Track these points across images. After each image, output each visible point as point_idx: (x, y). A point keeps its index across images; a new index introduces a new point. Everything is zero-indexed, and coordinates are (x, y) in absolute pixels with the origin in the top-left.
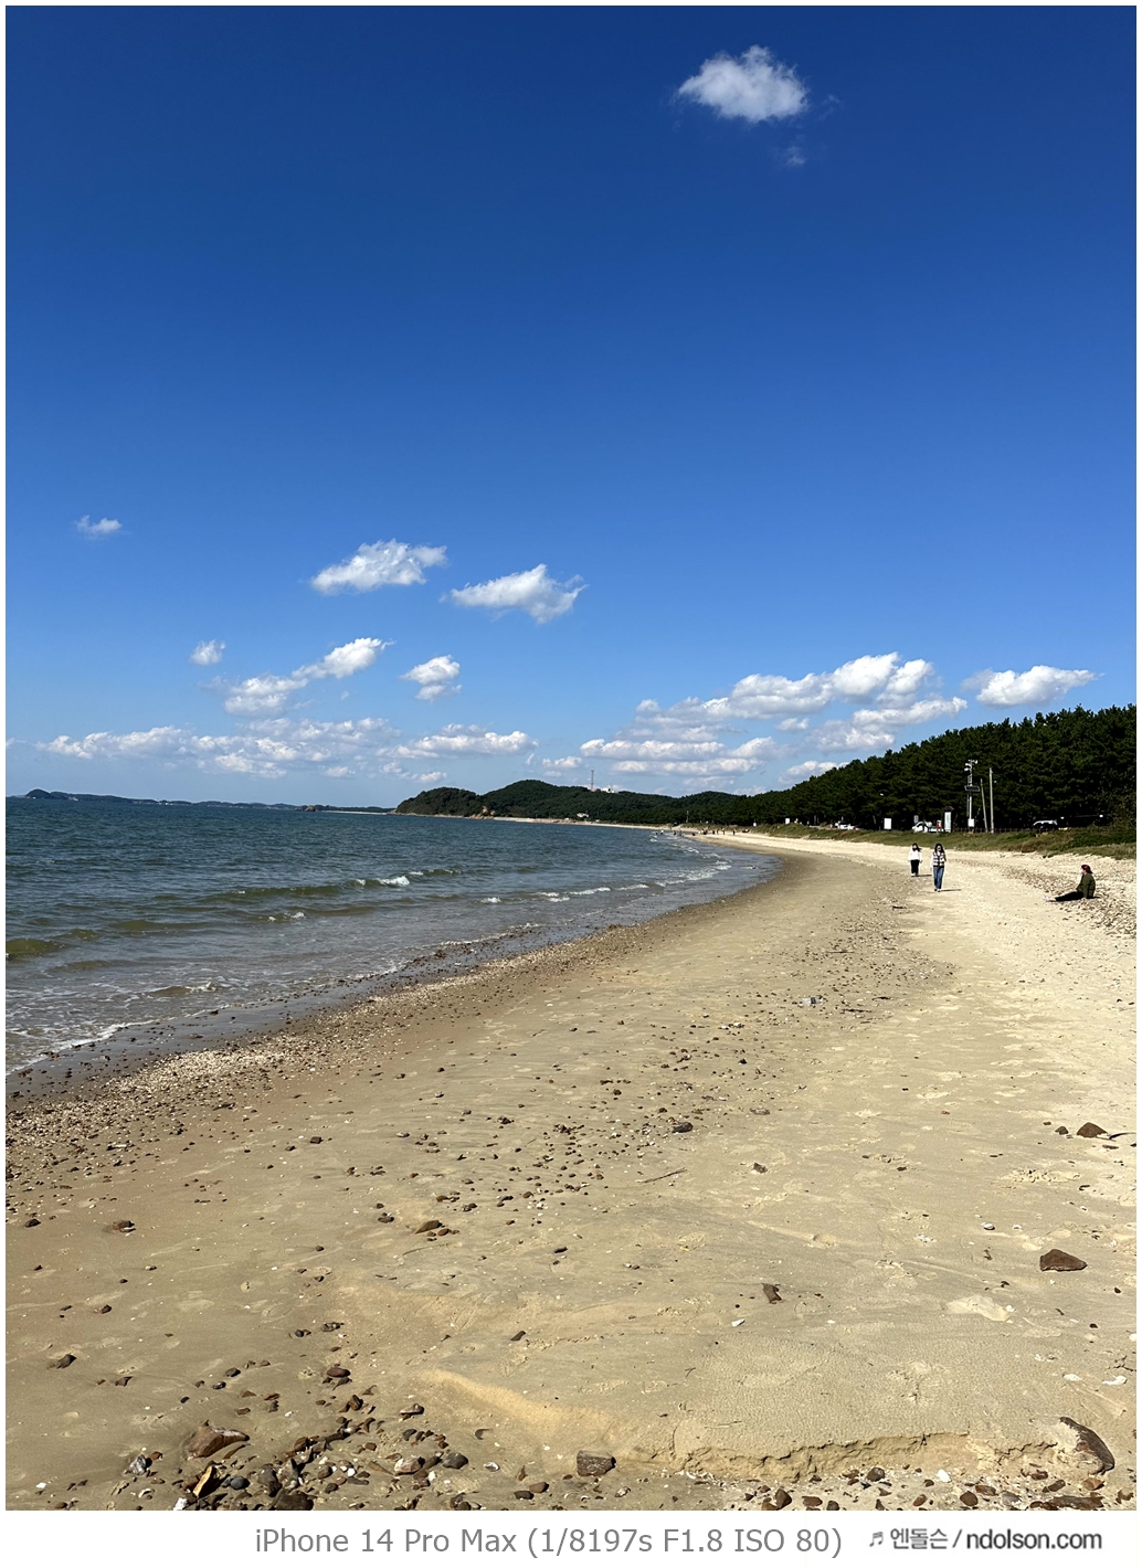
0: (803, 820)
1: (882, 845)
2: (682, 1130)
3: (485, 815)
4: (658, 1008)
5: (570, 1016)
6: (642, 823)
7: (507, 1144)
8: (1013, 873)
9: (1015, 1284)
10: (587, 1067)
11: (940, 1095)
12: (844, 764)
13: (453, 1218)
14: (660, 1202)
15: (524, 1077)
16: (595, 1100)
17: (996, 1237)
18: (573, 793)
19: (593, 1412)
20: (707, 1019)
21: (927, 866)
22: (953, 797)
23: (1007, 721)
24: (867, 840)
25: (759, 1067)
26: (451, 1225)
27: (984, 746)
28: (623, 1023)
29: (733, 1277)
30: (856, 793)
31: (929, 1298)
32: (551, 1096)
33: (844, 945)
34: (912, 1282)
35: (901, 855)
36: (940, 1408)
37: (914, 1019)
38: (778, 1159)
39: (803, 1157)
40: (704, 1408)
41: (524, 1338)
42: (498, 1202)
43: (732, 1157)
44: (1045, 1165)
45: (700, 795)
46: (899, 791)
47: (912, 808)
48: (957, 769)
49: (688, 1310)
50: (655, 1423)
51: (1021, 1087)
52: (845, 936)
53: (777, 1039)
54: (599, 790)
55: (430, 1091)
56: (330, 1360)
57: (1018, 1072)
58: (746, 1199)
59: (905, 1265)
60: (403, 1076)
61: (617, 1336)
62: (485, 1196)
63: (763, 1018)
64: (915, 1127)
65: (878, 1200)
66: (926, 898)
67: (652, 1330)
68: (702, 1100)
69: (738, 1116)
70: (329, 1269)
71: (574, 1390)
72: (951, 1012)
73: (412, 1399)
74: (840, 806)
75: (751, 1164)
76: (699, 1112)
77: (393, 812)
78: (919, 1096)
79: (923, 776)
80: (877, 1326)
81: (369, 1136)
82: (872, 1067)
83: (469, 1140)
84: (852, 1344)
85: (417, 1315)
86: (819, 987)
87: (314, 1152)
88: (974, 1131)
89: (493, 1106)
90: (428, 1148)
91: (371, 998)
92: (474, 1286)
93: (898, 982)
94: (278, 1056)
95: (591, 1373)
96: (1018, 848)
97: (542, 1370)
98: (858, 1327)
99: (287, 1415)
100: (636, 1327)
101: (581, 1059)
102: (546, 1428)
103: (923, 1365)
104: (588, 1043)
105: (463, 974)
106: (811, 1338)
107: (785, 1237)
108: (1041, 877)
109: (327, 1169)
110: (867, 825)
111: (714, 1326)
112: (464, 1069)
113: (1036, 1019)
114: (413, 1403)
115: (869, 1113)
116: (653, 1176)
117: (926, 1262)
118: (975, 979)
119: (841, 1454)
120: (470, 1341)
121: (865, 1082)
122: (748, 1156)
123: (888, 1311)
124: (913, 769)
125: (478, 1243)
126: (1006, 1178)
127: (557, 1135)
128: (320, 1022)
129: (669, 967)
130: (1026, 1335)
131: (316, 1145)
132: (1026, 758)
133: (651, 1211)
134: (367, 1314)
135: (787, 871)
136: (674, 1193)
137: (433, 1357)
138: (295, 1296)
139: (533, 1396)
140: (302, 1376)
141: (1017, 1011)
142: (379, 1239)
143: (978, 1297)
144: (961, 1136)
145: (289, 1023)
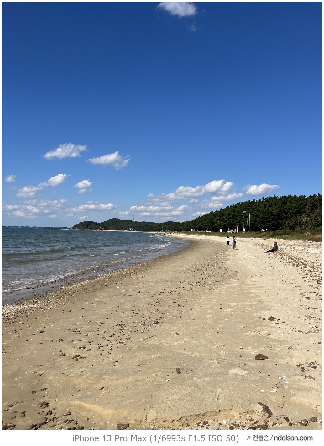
0: (196, 229)
1: (219, 237)
2: (155, 324)
3: (100, 229)
4: (151, 287)
5: (124, 291)
6: (149, 231)
7: (102, 331)
8: (255, 244)
9: (248, 364)
10: (128, 306)
11: (230, 310)
12: (208, 213)
13: (84, 354)
14: (147, 345)
15: (108, 310)
16: (130, 316)
17: (244, 351)
18: (128, 222)
19: (123, 410)
20: (165, 290)
21: (231, 243)
22: (239, 222)
23: (254, 200)
24: (215, 235)
25: (179, 304)
26: (83, 356)
27: (248, 207)
28: (140, 292)
29: (167, 367)
30: (212, 221)
31: (224, 369)
32: (116, 315)
33: (206, 266)
34: (219, 365)
35: (224, 239)
36: (224, 402)
37: (225, 288)
38: (183, 331)
39: (190, 330)
40: (156, 406)
41: (103, 389)
42: (98, 348)
43: (169, 331)
44: (258, 329)
45: (166, 222)
46: (224, 221)
47: (228, 226)
48: (240, 214)
49: (153, 377)
50: (141, 412)
51: (254, 307)
52: (207, 264)
53: (185, 295)
54: (136, 221)
55: (79, 315)
56: (42, 400)
57: (253, 302)
58: (173, 343)
59: (217, 361)
60: (71, 311)
61: (132, 387)
62: (94, 346)
63: (182, 289)
64: (222, 319)
65: (211, 342)
66: (231, 252)
67: (142, 384)
68: (162, 314)
69: (172, 319)
70: (44, 372)
71: (117, 404)
72: (235, 286)
73: (68, 410)
74: (207, 225)
75: (175, 333)
76: (161, 318)
77: (71, 229)
78: (225, 310)
79: (231, 216)
80: (208, 379)
81: (59, 330)
82: (212, 303)
83: (90, 329)
84: (200, 385)
85: (71, 384)
86: (198, 279)
87: (41, 335)
88: (239, 320)
89: (98, 319)
90: (77, 333)
91: (62, 287)
92: (89, 374)
93: (221, 277)
94: (31, 306)
95: (123, 398)
96: (257, 237)
97: (108, 399)
98: (202, 379)
99: (28, 418)
100: (138, 383)
101: (126, 304)
102: (108, 416)
103: (220, 390)
104: (129, 299)
105: (91, 279)
106: (189, 383)
107: (183, 354)
108: (263, 245)
109: (45, 340)
110: (215, 230)
111: (161, 382)
112: (90, 308)
113: (259, 287)
114: (68, 412)
115: (210, 316)
116: (145, 338)
117: (223, 359)
118: (243, 276)
119: (195, 418)
120: (87, 391)
121: (210, 307)
122: (174, 330)
123: (211, 374)
124: (228, 214)
125: (91, 361)
126: (247, 333)
127: (117, 327)
128: (45, 295)
129: (155, 275)
130: (250, 379)
131: (42, 333)
132: (260, 210)
133: (144, 348)
134: (55, 385)
135: (192, 244)
136: (152, 342)
137: (75, 397)
138: (32, 381)
139: (105, 407)
140: (33, 405)
141: (254, 284)
142: (60, 361)
143: (237, 369)
144: (236, 322)
145: (35, 295)
